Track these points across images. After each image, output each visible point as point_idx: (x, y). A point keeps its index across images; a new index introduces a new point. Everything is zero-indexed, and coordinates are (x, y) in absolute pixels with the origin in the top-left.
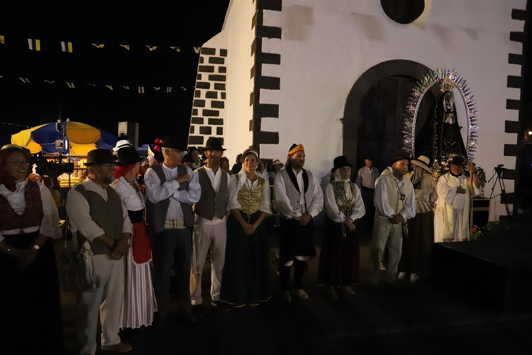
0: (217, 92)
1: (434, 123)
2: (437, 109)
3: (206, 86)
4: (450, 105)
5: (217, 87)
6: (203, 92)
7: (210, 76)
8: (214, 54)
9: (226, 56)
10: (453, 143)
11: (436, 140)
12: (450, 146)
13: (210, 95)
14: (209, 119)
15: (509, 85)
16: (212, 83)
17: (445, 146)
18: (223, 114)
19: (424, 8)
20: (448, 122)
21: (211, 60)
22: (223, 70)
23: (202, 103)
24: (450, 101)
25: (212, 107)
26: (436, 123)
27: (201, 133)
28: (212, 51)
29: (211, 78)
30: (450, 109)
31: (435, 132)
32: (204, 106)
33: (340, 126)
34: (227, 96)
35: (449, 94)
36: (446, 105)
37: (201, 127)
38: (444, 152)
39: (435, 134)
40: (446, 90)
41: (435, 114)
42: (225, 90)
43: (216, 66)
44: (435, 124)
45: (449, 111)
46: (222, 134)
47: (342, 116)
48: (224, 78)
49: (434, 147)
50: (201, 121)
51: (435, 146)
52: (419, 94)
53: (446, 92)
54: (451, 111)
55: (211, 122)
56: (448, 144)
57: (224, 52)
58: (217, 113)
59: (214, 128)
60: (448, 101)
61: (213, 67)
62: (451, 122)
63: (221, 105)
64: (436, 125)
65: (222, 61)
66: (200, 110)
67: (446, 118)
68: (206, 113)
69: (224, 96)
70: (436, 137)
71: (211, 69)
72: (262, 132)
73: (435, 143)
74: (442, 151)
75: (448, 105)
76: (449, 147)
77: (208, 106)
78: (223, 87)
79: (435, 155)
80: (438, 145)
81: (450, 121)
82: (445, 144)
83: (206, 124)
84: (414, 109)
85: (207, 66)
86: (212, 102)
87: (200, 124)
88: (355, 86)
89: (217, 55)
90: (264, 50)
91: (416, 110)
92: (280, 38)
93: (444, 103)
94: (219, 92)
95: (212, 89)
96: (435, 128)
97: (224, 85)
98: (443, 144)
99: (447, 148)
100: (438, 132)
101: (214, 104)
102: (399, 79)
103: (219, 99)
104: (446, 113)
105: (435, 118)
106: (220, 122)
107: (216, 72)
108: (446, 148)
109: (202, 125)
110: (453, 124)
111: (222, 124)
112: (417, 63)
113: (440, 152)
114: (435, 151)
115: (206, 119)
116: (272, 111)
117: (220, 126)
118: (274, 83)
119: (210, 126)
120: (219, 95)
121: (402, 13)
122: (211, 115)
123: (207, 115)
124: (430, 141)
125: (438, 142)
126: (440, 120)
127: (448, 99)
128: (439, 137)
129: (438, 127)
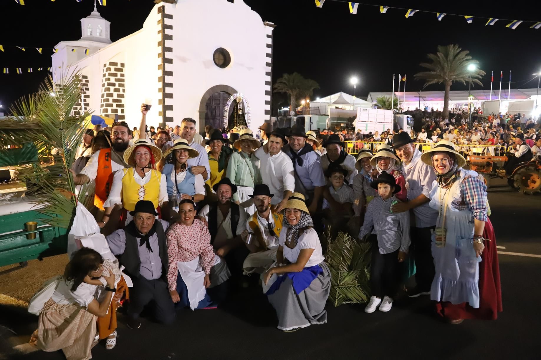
0: (120, 89)
2: (236, 108)
3: (113, 84)
5: (120, 85)
6: (112, 88)
7: (115, 79)
8: (117, 66)
9: (124, 67)
10: (242, 121)
13: (116, 90)
14: (117, 104)
15: (266, 94)
16: (117, 83)
18: (124, 101)
19: (230, 61)
20: (240, 114)
21: (116, 70)
22: (122, 75)
23: (112, 95)
25: (118, 97)
26: (236, 114)
27: (112, 112)
28: (116, 64)
29: (116, 80)
31: (235, 117)
32: (113, 97)
34: (126, 91)
35: (240, 103)
37: (112, 109)
38: (239, 125)
41: (235, 110)
42: (124, 87)
43: (119, 73)
45: (240, 109)
46: (124, 113)
47: (198, 109)
48: (123, 80)
50: (111, 105)
52: (229, 103)
53: (239, 102)
55: (117, 106)
57: (123, 65)
58: (120, 101)
59: (119, 109)
63: (122, 96)
65: (121, 70)
68: (114, 101)
69: (124, 91)
71: (116, 75)
72: (166, 117)
73: (235, 121)
75: (240, 107)
77: (115, 97)
78: (122, 86)
80: (236, 122)
81: (240, 113)
83: (114, 107)
84: (227, 108)
85: (113, 73)
86: (118, 94)
88: (203, 97)
89: (119, 66)
91: (228, 109)
92: (172, 76)
93: (238, 106)
94: (121, 89)
95: (117, 86)
97: (124, 84)
100: (237, 117)
101: (119, 96)
102: (221, 92)
103: (121, 92)
105: (235, 112)
106: (123, 106)
107: (119, 77)
109: (112, 108)
110: (242, 114)
112: (228, 86)
114: (236, 124)
115: (115, 104)
116: (170, 108)
117: (122, 108)
118: (170, 96)
119: (117, 108)
120: (121, 90)
121: (221, 62)
122: (117, 102)
123: (115, 102)
124: (234, 121)
125: (237, 121)
126: (237, 112)
127: (240, 105)
128: (237, 119)
129: (237, 115)
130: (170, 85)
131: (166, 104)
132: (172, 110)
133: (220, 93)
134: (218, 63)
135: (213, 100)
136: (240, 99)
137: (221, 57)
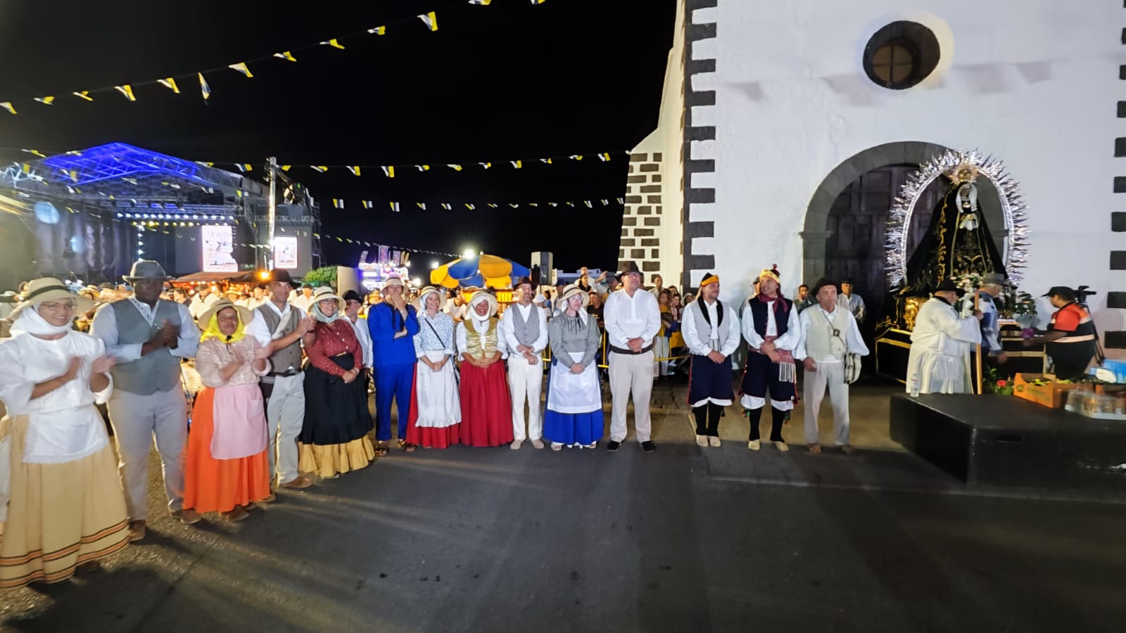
0: (650, 207)
1: (940, 230)
2: (945, 210)
3: (638, 200)
4: (969, 202)
5: (651, 199)
6: (634, 207)
7: (641, 187)
8: (646, 160)
9: (660, 160)
10: (974, 256)
11: (943, 255)
12: (969, 262)
13: (642, 211)
14: (642, 240)
16: (645, 196)
17: (960, 263)
18: (659, 232)
19: (938, 58)
20: (965, 229)
21: (643, 168)
22: (657, 178)
23: (633, 222)
24: (969, 196)
25: (646, 224)
26: (944, 230)
27: (632, 257)
28: (643, 157)
29: (643, 190)
30: (970, 209)
31: (942, 242)
32: (635, 224)
33: (800, 241)
34: (664, 210)
35: (967, 185)
36: (963, 202)
37: (632, 251)
38: (956, 271)
39: (943, 245)
40: (962, 181)
41: (941, 218)
42: (660, 202)
43: (649, 175)
44: (942, 232)
45: (968, 211)
46: (657, 257)
47: (802, 229)
48: (658, 189)
49: (941, 265)
50: (632, 242)
51: (942, 262)
53: (962, 184)
54: (973, 210)
55: (644, 243)
56: (966, 260)
57: (658, 157)
58: (651, 232)
59: (648, 250)
60: (967, 196)
61: (645, 176)
62: (970, 227)
63: (656, 222)
64: (944, 234)
65: (656, 168)
66: (631, 229)
67: (960, 222)
68: (638, 232)
69: (659, 210)
70: (944, 250)
71: (643, 179)
72: (694, 256)
73: (942, 258)
74: (954, 269)
75: (967, 203)
76: (965, 264)
77: (640, 225)
78: (658, 200)
79: (941, 276)
80: (947, 261)
81: (969, 224)
82: (959, 259)
83: (638, 246)
85: (638, 176)
86: (646, 219)
87: (631, 246)
88: (820, 188)
89: (650, 160)
90: (693, 157)
91: (909, 216)
92: (714, 139)
93: (958, 200)
94: (654, 206)
95: (645, 203)
96: (943, 237)
97: (660, 197)
98: (955, 259)
99: (963, 265)
100: (948, 242)
101: (647, 222)
102: (895, 170)
103: (654, 214)
104: (962, 215)
105: (942, 223)
106: (656, 242)
107: (649, 182)
108: (960, 265)
109: (633, 248)
110: (974, 230)
111: (658, 245)
113: (950, 272)
114: (942, 270)
115: (638, 240)
116: (706, 229)
117: (655, 247)
118: (707, 196)
119: (643, 248)
120: (654, 210)
121: (901, 73)
122: (644, 235)
123: (640, 235)
124: (935, 256)
125: (947, 257)
126: (951, 223)
127: (966, 194)
128: (948, 250)
129: (948, 236)
130: (708, 166)
131: (693, 219)
132: (712, 235)
133: (891, 173)
134: (886, 77)
135: (860, 196)
136: (966, 172)
137: (901, 54)
